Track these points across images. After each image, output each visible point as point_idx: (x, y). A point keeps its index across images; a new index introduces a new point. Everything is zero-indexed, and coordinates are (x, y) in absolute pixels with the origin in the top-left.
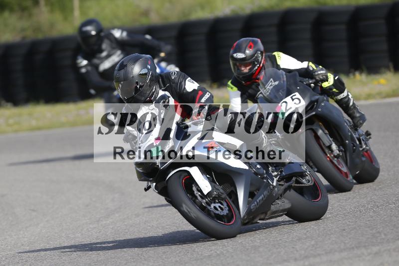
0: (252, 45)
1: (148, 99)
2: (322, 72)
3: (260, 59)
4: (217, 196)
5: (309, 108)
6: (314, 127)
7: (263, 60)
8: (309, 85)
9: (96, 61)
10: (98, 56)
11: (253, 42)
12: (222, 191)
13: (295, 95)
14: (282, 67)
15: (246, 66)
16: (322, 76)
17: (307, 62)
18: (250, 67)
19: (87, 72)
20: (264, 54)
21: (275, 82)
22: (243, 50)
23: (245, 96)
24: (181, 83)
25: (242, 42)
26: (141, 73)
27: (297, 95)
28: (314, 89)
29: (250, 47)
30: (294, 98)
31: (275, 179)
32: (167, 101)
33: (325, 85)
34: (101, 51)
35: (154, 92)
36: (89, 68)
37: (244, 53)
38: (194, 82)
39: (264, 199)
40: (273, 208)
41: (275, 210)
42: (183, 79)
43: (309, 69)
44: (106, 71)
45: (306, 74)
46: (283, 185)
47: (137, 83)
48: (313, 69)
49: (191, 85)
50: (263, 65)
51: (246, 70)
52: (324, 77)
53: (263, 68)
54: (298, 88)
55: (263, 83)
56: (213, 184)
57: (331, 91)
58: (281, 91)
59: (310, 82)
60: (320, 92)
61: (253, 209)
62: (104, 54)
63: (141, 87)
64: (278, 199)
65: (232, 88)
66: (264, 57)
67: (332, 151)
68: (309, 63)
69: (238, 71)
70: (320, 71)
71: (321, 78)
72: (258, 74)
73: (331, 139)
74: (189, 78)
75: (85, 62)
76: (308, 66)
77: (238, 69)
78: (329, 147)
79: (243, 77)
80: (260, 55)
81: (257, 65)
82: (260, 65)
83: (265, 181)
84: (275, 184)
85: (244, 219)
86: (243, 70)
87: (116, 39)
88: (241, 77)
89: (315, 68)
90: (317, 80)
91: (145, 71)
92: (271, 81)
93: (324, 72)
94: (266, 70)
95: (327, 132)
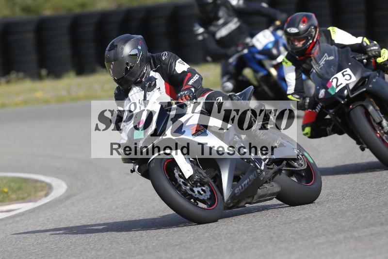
0: (306, 20)
1: (139, 79)
2: (375, 48)
3: (314, 34)
4: (199, 180)
5: (360, 84)
6: (364, 103)
7: (317, 35)
8: (361, 61)
9: (212, 28)
10: (215, 23)
11: (307, 16)
12: (205, 175)
13: (346, 71)
14: (336, 42)
15: (299, 41)
16: (375, 52)
17: (362, 38)
18: (304, 41)
19: (204, 39)
20: (318, 29)
21: (329, 57)
22: (297, 25)
23: (300, 71)
24: (171, 64)
25: (296, 16)
26: (131, 53)
27: (348, 71)
28: (366, 65)
29: (304, 22)
30: (345, 73)
31: (263, 163)
32: (154, 82)
33: (379, 60)
34: (218, 19)
35: (144, 73)
36: (206, 35)
37: (297, 27)
38: (185, 63)
39: (250, 183)
40: (260, 192)
41: (262, 194)
42: (173, 61)
43: (363, 45)
44: (222, 38)
45: (359, 49)
46: (271, 169)
47: (127, 64)
48: (367, 45)
49: (181, 67)
50: (317, 40)
51: (299, 45)
52: (377, 53)
53: (317, 43)
54: (350, 64)
55: (315, 59)
56: (196, 168)
57: (386, 67)
58: (332, 66)
59: (363, 57)
60: (373, 68)
61: (238, 193)
62: (221, 22)
63: (131, 67)
64: (266, 182)
65: (286, 63)
66: (317, 32)
67: (383, 128)
68: (363, 39)
69: (292, 46)
70: (373, 47)
71: (374, 53)
72: (312, 49)
73: (381, 116)
74: (180, 59)
75: (201, 30)
76: (363, 41)
77: (292, 44)
78: (380, 124)
79: (297, 52)
80: (313, 30)
81: (310, 40)
82: (313, 40)
83: (252, 164)
84: (262, 168)
85: (227, 203)
86: (296, 45)
87: (232, 7)
88: (294, 51)
89: (369, 43)
90: (369, 56)
91: (135, 52)
92: (326, 56)
93: (377, 48)
94: (321, 44)
95: (378, 108)
